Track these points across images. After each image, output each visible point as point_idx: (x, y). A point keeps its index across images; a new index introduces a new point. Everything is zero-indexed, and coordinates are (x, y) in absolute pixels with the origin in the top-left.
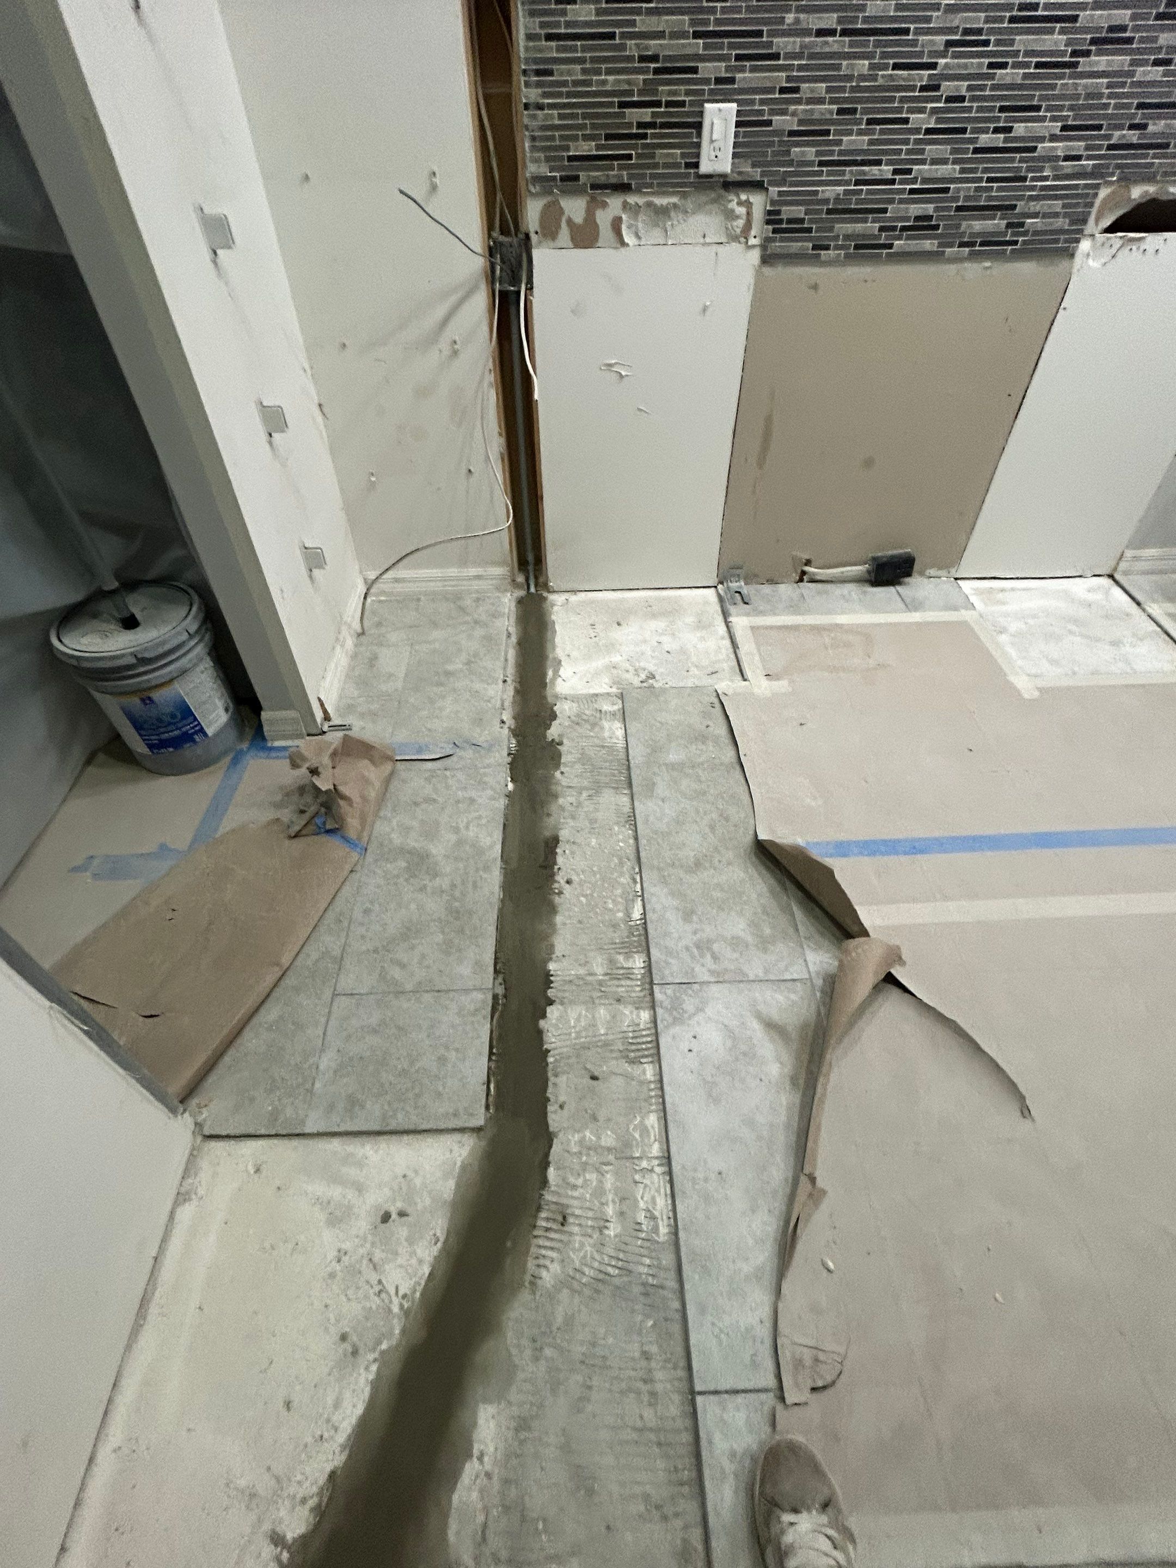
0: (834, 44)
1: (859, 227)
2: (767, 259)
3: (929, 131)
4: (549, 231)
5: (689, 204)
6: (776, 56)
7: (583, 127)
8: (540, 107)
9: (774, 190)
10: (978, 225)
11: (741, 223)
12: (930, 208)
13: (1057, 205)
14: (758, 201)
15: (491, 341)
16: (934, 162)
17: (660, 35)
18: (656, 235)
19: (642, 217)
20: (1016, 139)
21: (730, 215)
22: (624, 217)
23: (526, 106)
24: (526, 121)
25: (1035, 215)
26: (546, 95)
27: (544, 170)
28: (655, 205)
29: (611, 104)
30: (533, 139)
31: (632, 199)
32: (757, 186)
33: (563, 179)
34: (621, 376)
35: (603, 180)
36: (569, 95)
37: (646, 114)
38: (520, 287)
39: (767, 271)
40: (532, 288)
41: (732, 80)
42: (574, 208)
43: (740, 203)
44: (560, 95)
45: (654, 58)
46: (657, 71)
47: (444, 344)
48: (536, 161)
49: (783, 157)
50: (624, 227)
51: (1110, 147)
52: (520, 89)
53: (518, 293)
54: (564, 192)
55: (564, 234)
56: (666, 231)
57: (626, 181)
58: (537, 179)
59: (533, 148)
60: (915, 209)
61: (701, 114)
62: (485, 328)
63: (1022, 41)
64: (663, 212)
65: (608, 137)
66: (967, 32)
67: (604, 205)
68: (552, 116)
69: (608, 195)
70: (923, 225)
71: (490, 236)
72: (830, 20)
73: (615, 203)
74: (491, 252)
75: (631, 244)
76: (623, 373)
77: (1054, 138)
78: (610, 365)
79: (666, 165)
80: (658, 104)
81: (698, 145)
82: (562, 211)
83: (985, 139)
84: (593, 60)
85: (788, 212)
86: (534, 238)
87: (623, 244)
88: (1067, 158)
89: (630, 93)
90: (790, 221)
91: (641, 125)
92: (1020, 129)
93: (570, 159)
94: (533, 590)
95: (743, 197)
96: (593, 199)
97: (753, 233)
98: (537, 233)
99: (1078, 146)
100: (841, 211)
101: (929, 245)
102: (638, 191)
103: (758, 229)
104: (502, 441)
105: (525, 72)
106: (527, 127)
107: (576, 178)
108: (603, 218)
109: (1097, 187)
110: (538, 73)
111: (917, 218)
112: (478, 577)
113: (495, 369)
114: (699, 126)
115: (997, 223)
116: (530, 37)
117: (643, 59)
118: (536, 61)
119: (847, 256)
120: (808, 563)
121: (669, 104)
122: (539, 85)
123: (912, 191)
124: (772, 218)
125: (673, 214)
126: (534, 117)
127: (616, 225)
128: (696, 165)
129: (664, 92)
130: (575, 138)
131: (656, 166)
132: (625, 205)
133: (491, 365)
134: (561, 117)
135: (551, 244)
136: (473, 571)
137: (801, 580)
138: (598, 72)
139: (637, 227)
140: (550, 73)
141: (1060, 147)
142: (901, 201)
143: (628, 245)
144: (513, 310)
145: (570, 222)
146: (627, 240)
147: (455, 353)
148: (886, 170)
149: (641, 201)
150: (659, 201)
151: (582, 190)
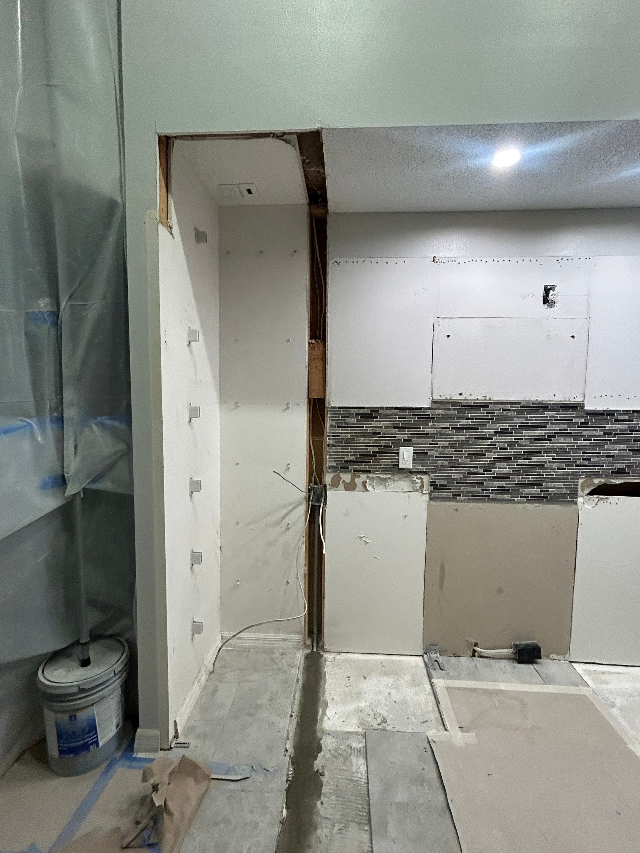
0: (449, 431)
1: (472, 489)
2: (431, 499)
3: (494, 458)
4: (335, 484)
5: (396, 478)
6: (428, 434)
7: (351, 452)
8: (333, 446)
9: (432, 475)
10: (527, 490)
11: (419, 485)
12: (503, 484)
13: (562, 485)
14: (426, 479)
15: (305, 524)
16: (500, 468)
17: (381, 427)
18: (382, 487)
19: (375, 481)
20: (533, 462)
21: (414, 482)
22: (367, 481)
23: (328, 445)
24: (328, 450)
25: (553, 488)
26: (336, 442)
27: (334, 464)
28: (381, 478)
29: (363, 446)
30: (330, 455)
31: (370, 475)
32: (425, 473)
33: (341, 468)
34: (366, 543)
35: (358, 469)
36: (345, 443)
37: (376, 449)
38: (321, 504)
39: (433, 503)
40: (326, 504)
41: (410, 440)
42: (346, 477)
43: (417, 478)
44: (342, 442)
45: (379, 433)
46: (379, 437)
47: (283, 525)
48: (331, 462)
49: (434, 464)
50: (367, 485)
51: (576, 466)
52: (326, 440)
53: (320, 506)
54: (342, 472)
55: (341, 485)
56: (386, 486)
57: (368, 469)
58: (330, 467)
59: (329, 458)
60: (496, 484)
61: (399, 450)
62: (303, 519)
63: (525, 432)
64: (385, 480)
65: (360, 455)
66: (501, 429)
67: (359, 477)
68: (338, 449)
69: (361, 474)
70: (501, 489)
71: (309, 485)
72: (447, 425)
73: (363, 476)
74: (309, 491)
75: (370, 491)
76: (367, 541)
77: (550, 462)
78: (361, 537)
79: (384, 465)
80: (381, 446)
81: (398, 459)
82: (341, 478)
83: (520, 461)
84: (355, 433)
85: (438, 482)
86: (328, 487)
87: (367, 490)
88: (558, 469)
89: (370, 443)
90: (440, 485)
91: (373, 452)
92: (534, 459)
93: (345, 461)
94: (315, 650)
95: (419, 476)
96: (354, 474)
97: (425, 489)
98: (329, 485)
99: (563, 465)
100: (462, 483)
101: (506, 496)
102: (374, 472)
103: (427, 488)
104: (306, 568)
105: (328, 436)
106: (328, 451)
107: (348, 468)
108: (358, 481)
109: (578, 479)
110: (333, 436)
111: (498, 487)
112: (285, 640)
113: (306, 535)
114: (398, 453)
115: (535, 490)
116: (331, 426)
117: (373, 433)
118: (333, 433)
119: (469, 499)
120: (476, 645)
121: (385, 446)
122: (333, 439)
123: (493, 477)
124: (432, 484)
125: (388, 481)
126: (332, 449)
127: (364, 484)
128: (398, 465)
129: (383, 443)
130: (348, 455)
131: (381, 465)
132: (368, 477)
133: (304, 535)
134: (341, 449)
135: (335, 489)
136: (282, 636)
137: (474, 656)
138: (358, 437)
139: (373, 485)
140: (339, 436)
141: (555, 465)
142: (489, 480)
143: (369, 491)
144: (317, 512)
145: (344, 481)
146: (368, 489)
147: (288, 529)
148: (481, 470)
149: (374, 476)
150: (382, 476)
151: (350, 472)
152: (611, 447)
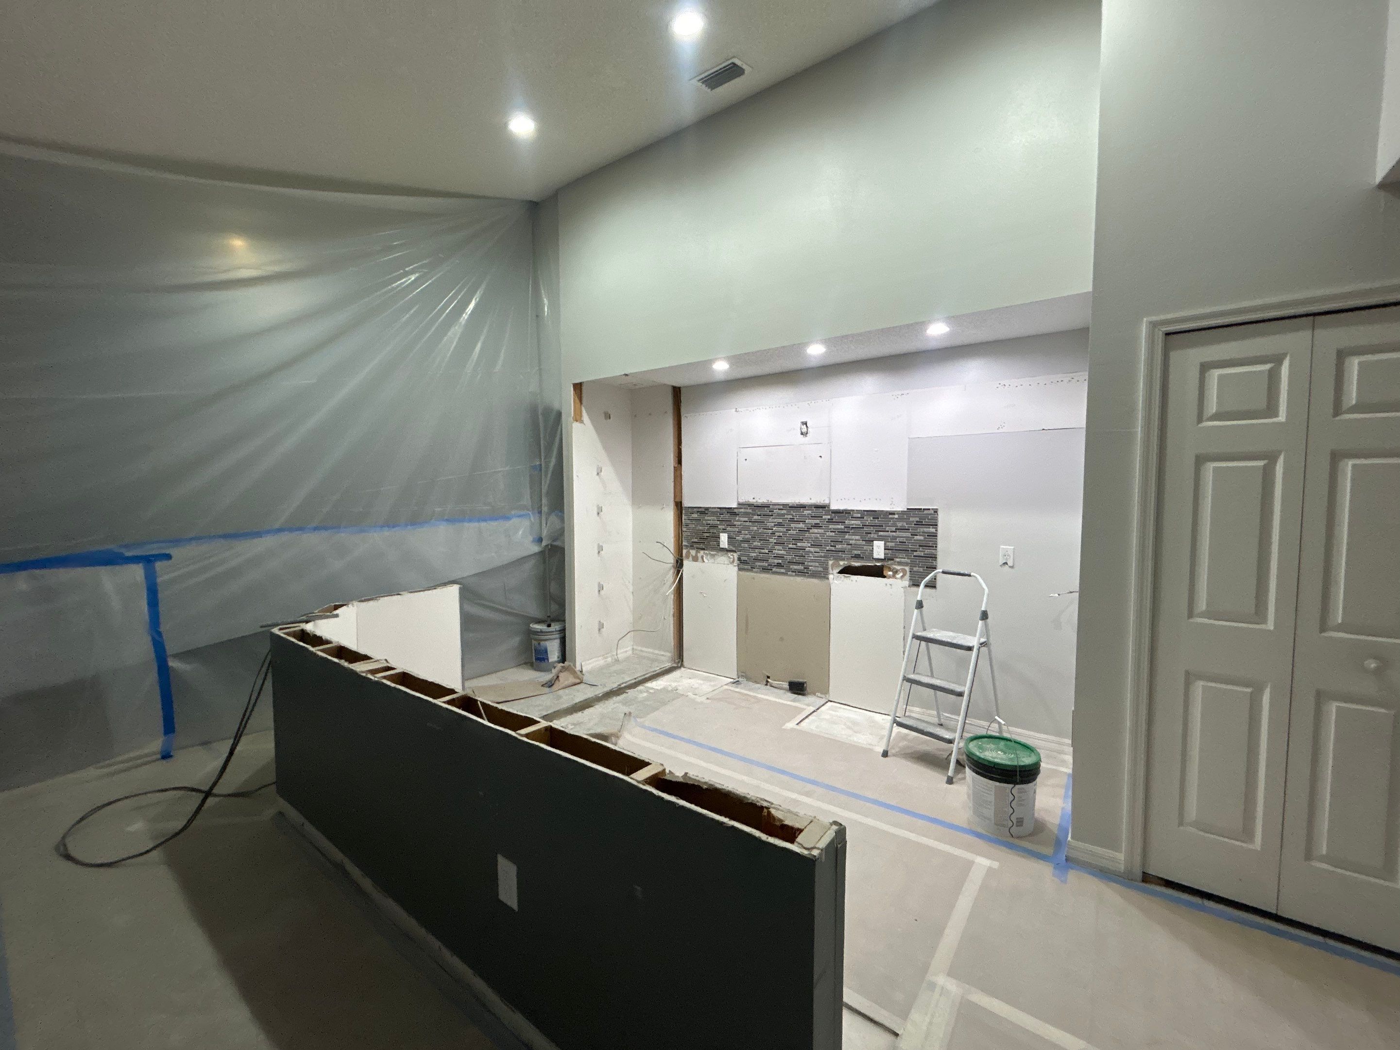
0: (747, 524)
1: (762, 564)
2: (740, 569)
3: (775, 543)
4: (687, 557)
5: (719, 554)
6: (735, 525)
7: (696, 536)
8: (686, 532)
9: (739, 553)
10: (796, 567)
11: (732, 560)
12: (780, 561)
13: (817, 564)
14: (736, 555)
16: (778, 550)
17: (710, 520)
18: (712, 560)
19: (709, 556)
20: (798, 547)
21: (729, 557)
22: (704, 555)
23: (684, 531)
25: (812, 566)
27: (686, 544)
29: (701, 532)
31: (706, 552)
32: (735, 551)
33: (691, 546)
35: (699, 547)
37: (708, 535)
38: (681, 569)
39: (740, 572)
40: (684, 570)
41: (726, 529)
42: (693, 552)
43: (731, 555)
44: (691, 530)
45: (709, 524)
46: (710, 527)
48: (685, 542)
49: (740, 546)
50: (704, 558)
51: (827, 551)
52: (683, 528)
54: (691, 549)
55: (691, 558)
56: (714, 560)
57: (704, 548)
58: (685, 546)
59: (685, 540)
60: (776, 561)
61: (719, 535)
63: (792, 525)
64: (714, 555)
65: (700, 538)
66: (778, 523)
67: (700, 552)
68: (689, 534)
69: (700, 550)
70: (779, 565)
72: (746, 519)
73: (702, 552)
74: (676, 559)
75: (706, 562)
77: (809, 547)
78: (702, 593)
79: (713, 545)
80: (710, 533)
81: (720, 542)
82: (690, 553)
83: (791, 546)
84: (697, 524)
85: (743, 558)
87: (704, 561)
88: (815, 552)
89: (705, 530)
90: (743, 561)
91: (707, 537)
92: (799, 544)
93: (692, 542)
95: (732, 554)
96: (697, 551)
97: (735, 562)
98: (684, 557)
99: (817, 550)
100: (756, 559)
101: (783, 571)
102: (707, 550)
103: (736, 562)
105: (684, 526)
106: (685, 535)
107: (694, 546)
108: (700, 555)
109: (828, 560)
110: (687, 526)
111: (777, 563)
114: (719, 538)
115: (801, 567)
117: (707, 524)
118: (686, 523)
119: (760, 571)
120: (768, 677)
121: (712, 533)
122: (687, 528)
123: (774, 557)
124: (739, 559)
125: (716, 556)
127: (702, 557)
128: (719, 546)
129: (711, 531)
130: (694, 538)
131: (710, 545)
132: (704, 553)
134: (691, 534)
135: (688, 560)
137: (766, 685)
138: (698, 526)
139: (707, 558)
140: (690, 526)
141: (812, 549)
142: (772, 559)
144: (679, 573)
145: (692, 555)
147: (664, 584)
148: (767, 551)
149: (708, 552)
150: (712, 553)
151: (694, 549)
152: (850, 537)
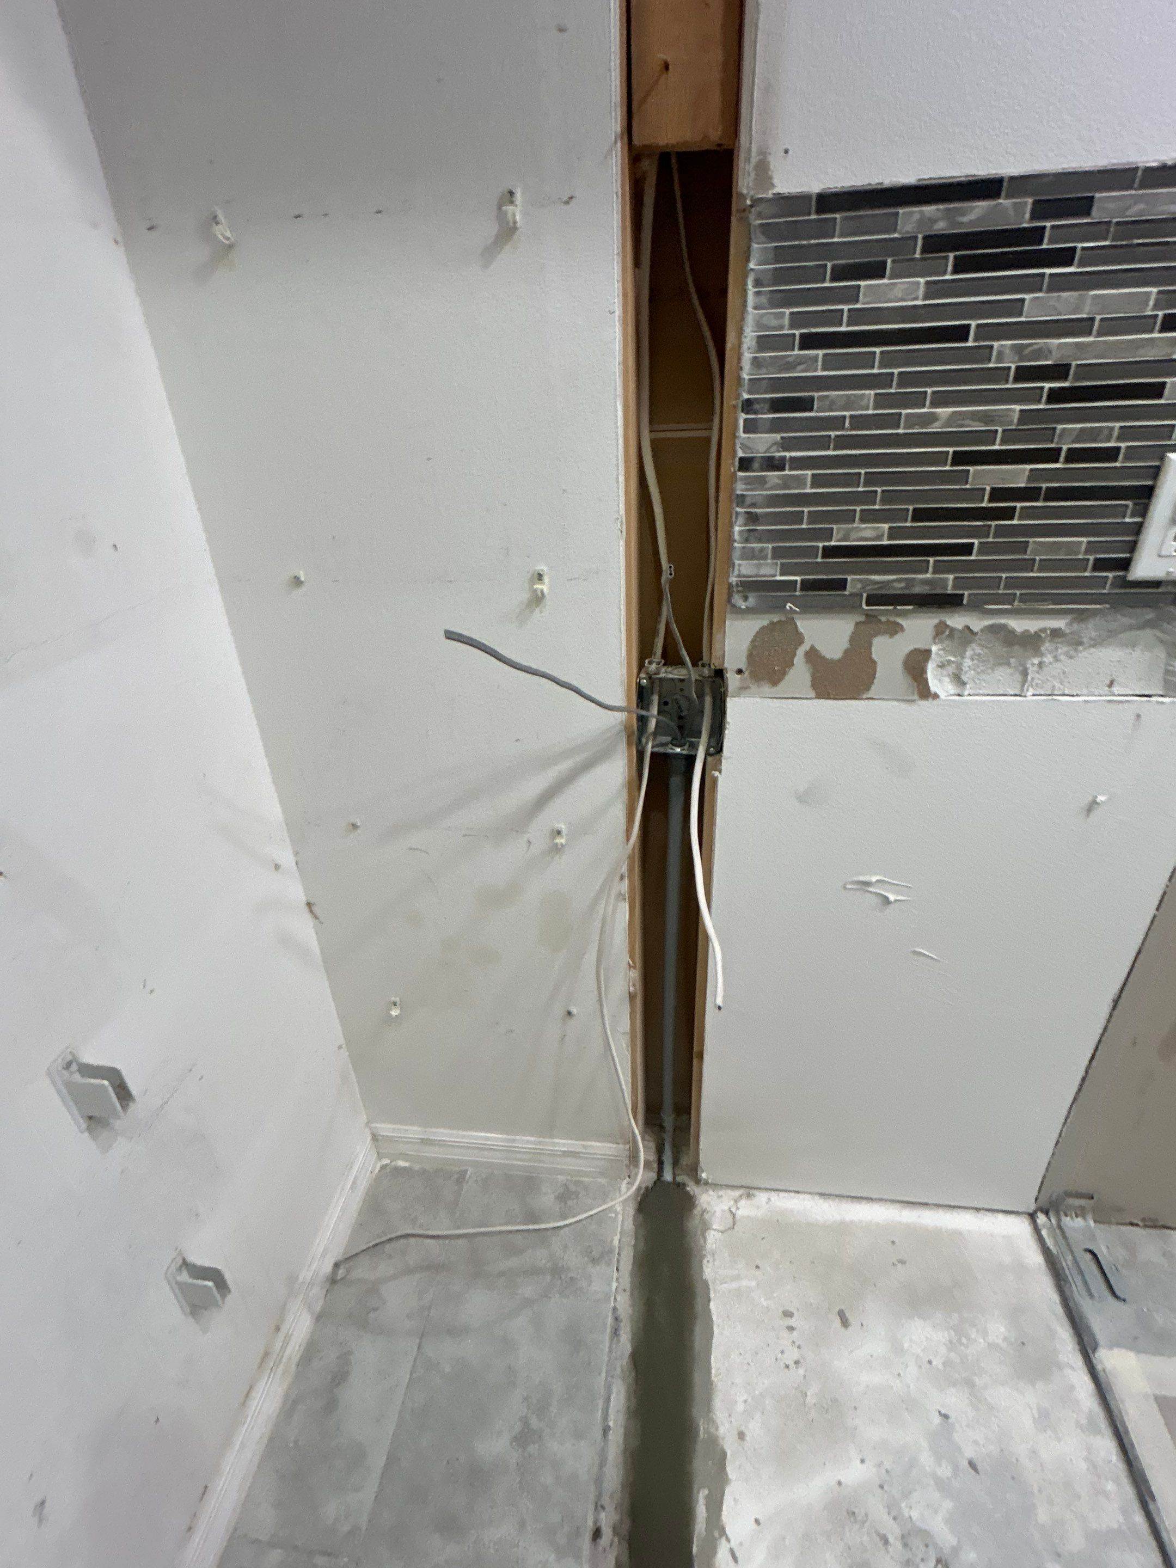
4: (769, 667)
7: (869, 497)
15: (628, 839)
19: (974, 649)
22: (934, 649)
24: (740, 489)
26: (787, 445)
27: (770, 570)
28: (1012, 632)
29: (939, 458)
33: (808, 586)
34: (886, 901)
35: (899, 588)
36: (842, 442)
37: (1017, 475)
38: (694, 746)
42: (827, 632)
44: (823, 443)
47: (538, 829)
50: (931, 666)
53: (691, 760)
54: (807, 608)
55: (800, 672)
56: (1025, 673)
57: (950, 590)
61: (1156, 472)
62: (618, 812)
67: (895, 629)
68: (800, 481)
69: (904, 614)
71: (641, 666)
73: (918, 627)
75: (943, 695)
76: (892, 897)
78: (868, 884)
80: (1052, 455)
82: (799, 639)
84: (905, 379)
86: (733, 680)
87: (925, 693)
93: (829, 552)
94: (668, 1176)
96: (872, 617)
102: (977, 606)
107: (842, 585)
108: (888, 651)
110: (777, 406)
112: (572, 1154)
113: (631, 870)
114: (1144, 495)
116: (764, 343)
117: (1027, 374)
118: (776, 384)
121: (1074, 455)
122: (775, 426)
125: (1047, 646)
126: (762, 481)
127: (916, 662)
128: (1125, 565)
129: (1068, 434)
130: (849, 517)
132: (941, 630)
133: (624, 869)
134: (817, 481)
136: (563, 1145)
138: (919, 400)
139: (959, 667)
140: (806, 404)
143: (936, 696)
144: (676, 781)
145: (813, 656)
146: (934, 685)
149: (977, 623)
150: (1019, 625)
151: (849, 606)
